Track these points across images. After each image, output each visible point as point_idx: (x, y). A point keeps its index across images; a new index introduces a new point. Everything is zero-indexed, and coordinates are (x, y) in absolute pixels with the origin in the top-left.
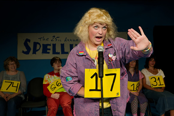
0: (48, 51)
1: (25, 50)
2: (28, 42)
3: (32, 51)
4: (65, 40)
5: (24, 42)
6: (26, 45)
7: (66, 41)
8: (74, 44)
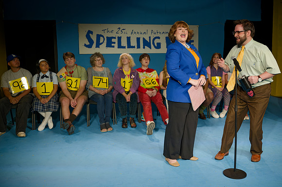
0: (113, 45)
2: (91, 35)
4: (132, 33)
5: (86, 34)
6: (88, 37)
8: (141, 37)
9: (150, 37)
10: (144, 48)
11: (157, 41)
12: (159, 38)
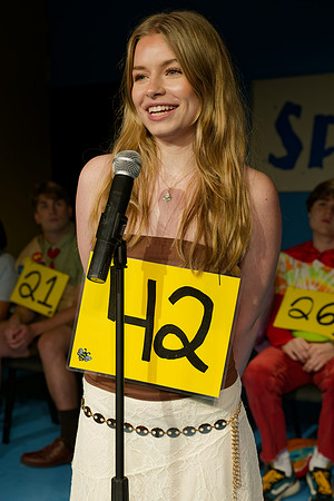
1: (281, 152)
2: (292, 119)
3: (304, 157)
5: (275, 116)
6: (283, 128)
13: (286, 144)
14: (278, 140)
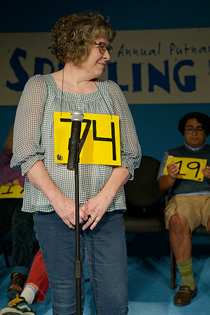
1: (14, 80)
4: (119, 53)
7: (121, 54)
8: (144, 61)
9: (166, 63)
10: (151, 89)
11: (185, 71)
12: (190, 63)
13: (17, 75)
14: (12, 72)
